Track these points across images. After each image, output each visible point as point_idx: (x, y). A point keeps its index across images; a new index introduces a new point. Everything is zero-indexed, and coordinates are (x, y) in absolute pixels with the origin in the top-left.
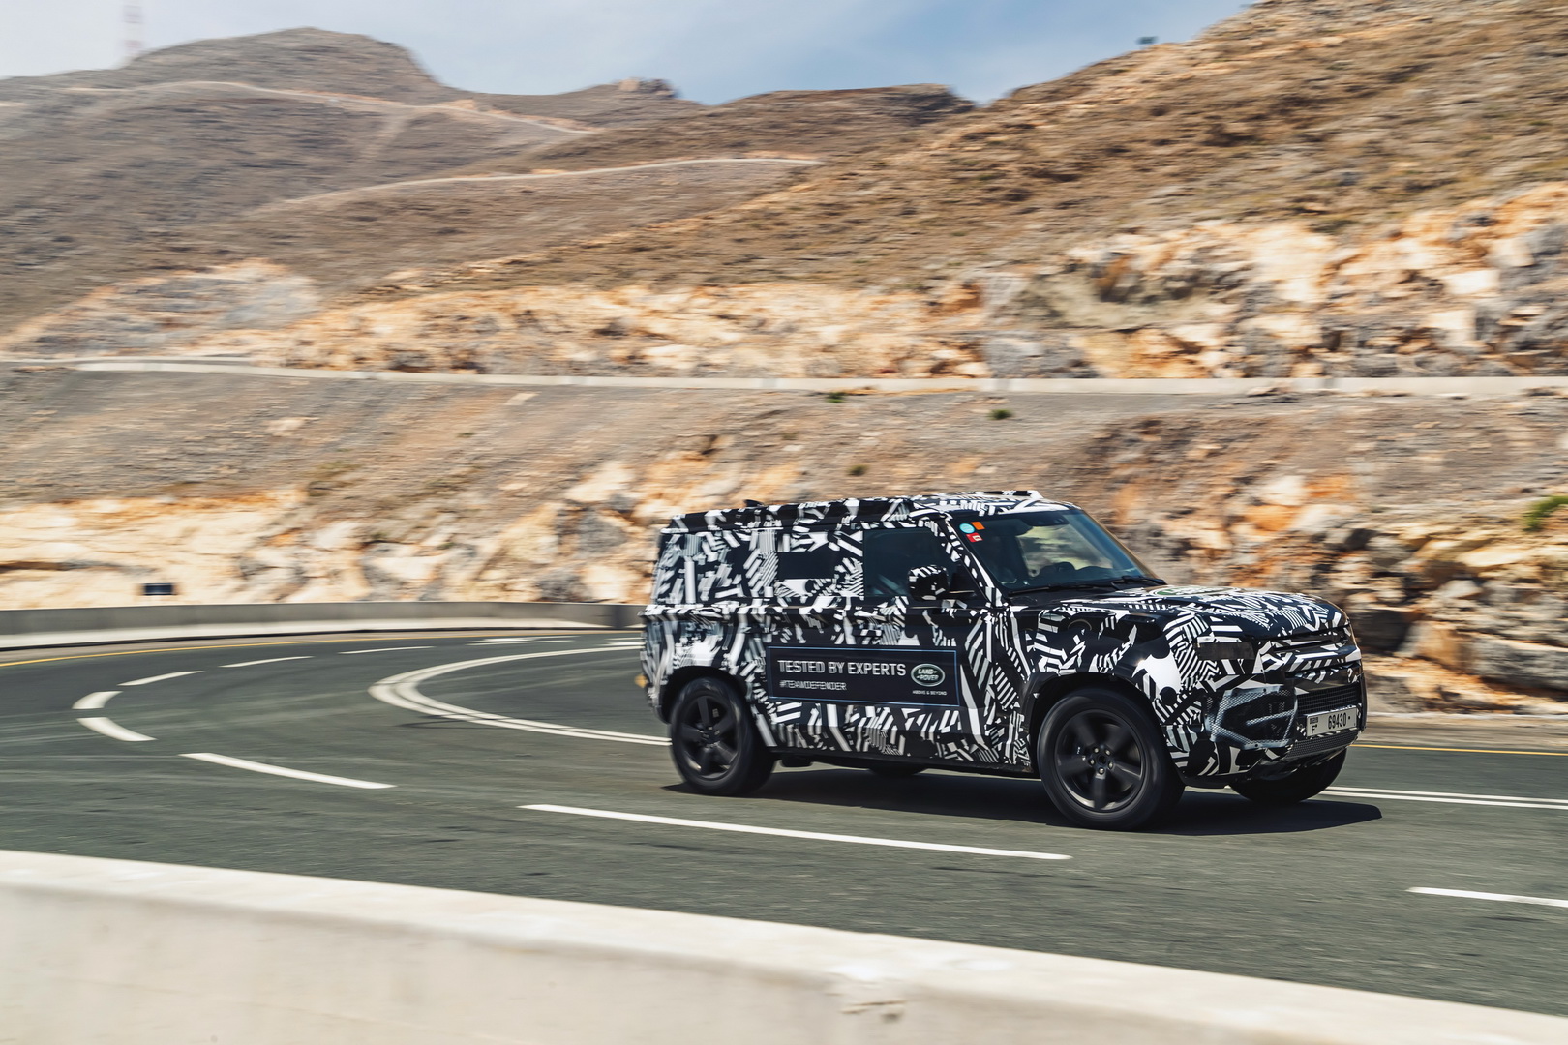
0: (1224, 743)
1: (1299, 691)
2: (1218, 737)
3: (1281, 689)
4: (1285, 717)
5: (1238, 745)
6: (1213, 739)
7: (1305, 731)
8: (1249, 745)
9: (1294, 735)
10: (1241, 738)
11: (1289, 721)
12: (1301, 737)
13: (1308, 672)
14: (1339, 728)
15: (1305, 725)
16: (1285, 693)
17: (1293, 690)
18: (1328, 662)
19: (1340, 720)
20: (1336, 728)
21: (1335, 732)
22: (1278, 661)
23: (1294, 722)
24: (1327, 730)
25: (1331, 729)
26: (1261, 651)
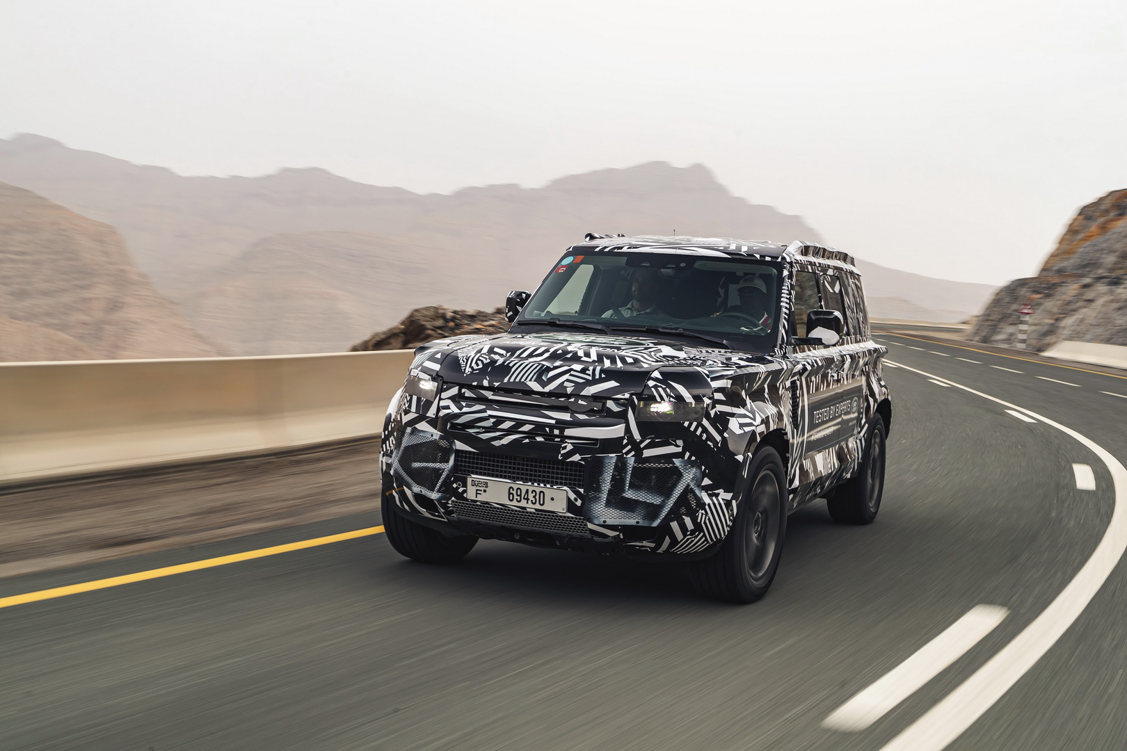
0: (401, 480)
1: (459, 445)
2: (396, 472)
3: (441, 437)
4: (439, 469)
5: (409, 486)
6: (393, 472)
7: (465, 491)
9: (449, 491)
10: (411, 480)
11: (441, 474)
12: (460, 496)
13: (488, 430)
14: (530, 505)
15: (465, 485)
16: (444, 443)
17: (452, 443)
18: (527, 428)
19: (531, 496)
20: (523, 503)
21: (525, 508)
22: (454, 409)
23: (448, 477)
24: (507, 502)
25: (515, 503)
26: (444, 395)
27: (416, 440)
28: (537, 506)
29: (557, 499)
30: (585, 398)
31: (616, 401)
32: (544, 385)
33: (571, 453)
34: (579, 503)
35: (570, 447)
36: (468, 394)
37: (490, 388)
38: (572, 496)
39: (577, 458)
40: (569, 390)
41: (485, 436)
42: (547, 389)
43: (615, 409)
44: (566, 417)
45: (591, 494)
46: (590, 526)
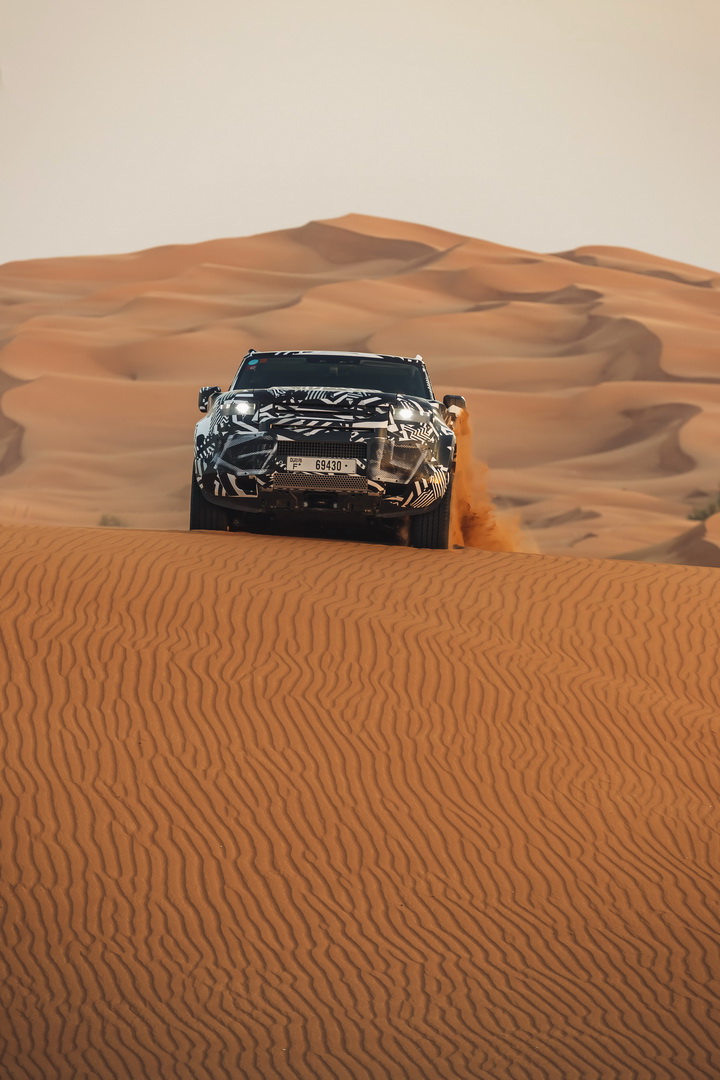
0: (224, 471)
1: (280, 438)
2: (219, 466)
3: (266, 434)
4: (265, 454)
5: (233, 473)
6: (215, 467)
7: (285, 466)
8: (241, 473)
9: (272, 467)
10: (235, 468)
11: (266, 458)
12: (281, 470)
13: (299, 427)
14: (331, 470)
15: (285, 462)
16: (269, 438)
17: (275, 437)
18: (327, 424)
19: (332, 465)
20: (326, 470)
21: (327, 473)
22: (271, 417)
23: (273, 458)
24: (314, 470)
25: (320, 470)
26: (261, 410)
27: (238, 442)
28: (336, 471)
29: (349, 466)
30: (360, 407)
31: (381, 408)
32: (333, 400)
33: (358, 437)
34: (364, 467)
35: (357, 434)
36: (280, 408)
37: (296, 404)
38: (359, 463)
39: (361, 440)
40: (350, 403)
41: (298, 431)
42: (336, 403)
43: (382, 412)
44: (351, 418)
45: (372, 461)
46: (370, 482)
